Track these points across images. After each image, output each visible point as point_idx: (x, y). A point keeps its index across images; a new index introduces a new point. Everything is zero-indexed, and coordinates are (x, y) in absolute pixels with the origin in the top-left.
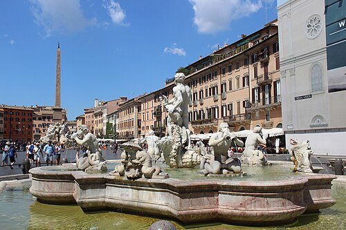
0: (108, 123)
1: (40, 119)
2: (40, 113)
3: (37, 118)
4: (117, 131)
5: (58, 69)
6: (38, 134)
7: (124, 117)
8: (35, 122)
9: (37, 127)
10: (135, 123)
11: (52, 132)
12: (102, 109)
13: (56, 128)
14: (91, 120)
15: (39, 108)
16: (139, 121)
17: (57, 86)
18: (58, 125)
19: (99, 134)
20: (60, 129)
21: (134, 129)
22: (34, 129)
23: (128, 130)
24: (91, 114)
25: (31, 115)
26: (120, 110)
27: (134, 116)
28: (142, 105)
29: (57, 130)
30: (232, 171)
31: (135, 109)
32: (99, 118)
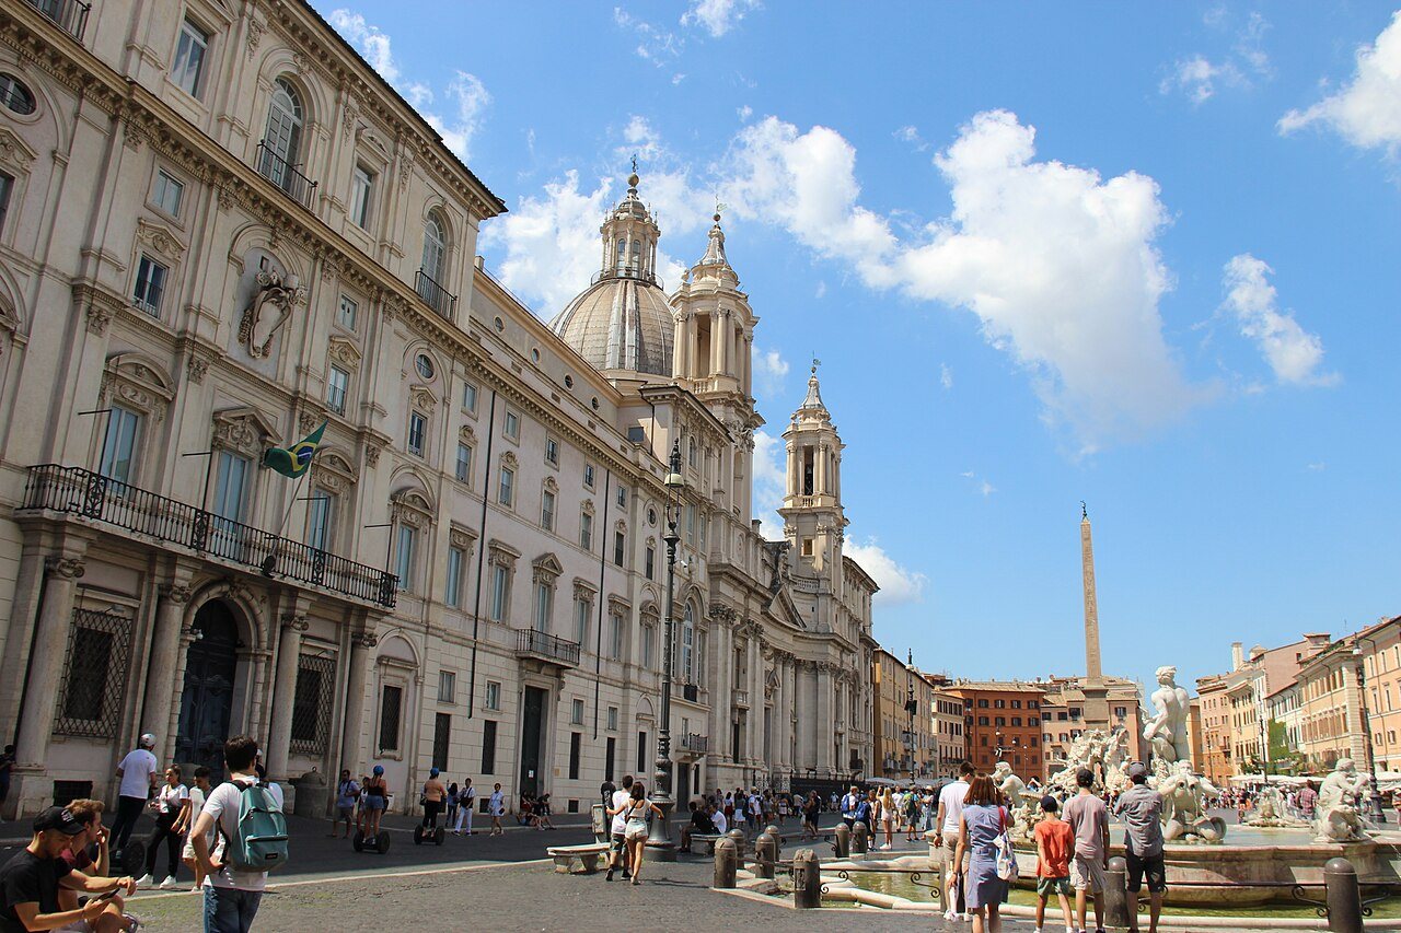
0: (1271, 723)
1: (1062, 717)
2: (1061, 700)
3: (1054, 715)
4: (1302, 748)
5: (1089, 577)
6: (1059, 760)
7: (1319, 703)
8: (1049, 727)
9: (1056, 742)
10: (1353, 721)
11: (1084, 757)
12: (1250, 676)
13: (1092, 746)
14: (1218, 712)
15: (1059, 685)
16: (1364, 713)
17: (1088, 623)
18: (1098, 737)
19: (1248, 760)
20: (1105, 749)
21: (1351, 741)
22: (1047, 747)
23: (1332, 745)
24: (1217, 695)
25: (1037, 707)
26: (1305, 680)
27: (1344, 696)
28: (1367, 662)
29: (1097, 751)
30: (1202, 836)
31: (1349, 676)
32: (1243, 708)
